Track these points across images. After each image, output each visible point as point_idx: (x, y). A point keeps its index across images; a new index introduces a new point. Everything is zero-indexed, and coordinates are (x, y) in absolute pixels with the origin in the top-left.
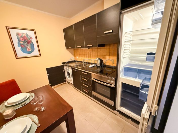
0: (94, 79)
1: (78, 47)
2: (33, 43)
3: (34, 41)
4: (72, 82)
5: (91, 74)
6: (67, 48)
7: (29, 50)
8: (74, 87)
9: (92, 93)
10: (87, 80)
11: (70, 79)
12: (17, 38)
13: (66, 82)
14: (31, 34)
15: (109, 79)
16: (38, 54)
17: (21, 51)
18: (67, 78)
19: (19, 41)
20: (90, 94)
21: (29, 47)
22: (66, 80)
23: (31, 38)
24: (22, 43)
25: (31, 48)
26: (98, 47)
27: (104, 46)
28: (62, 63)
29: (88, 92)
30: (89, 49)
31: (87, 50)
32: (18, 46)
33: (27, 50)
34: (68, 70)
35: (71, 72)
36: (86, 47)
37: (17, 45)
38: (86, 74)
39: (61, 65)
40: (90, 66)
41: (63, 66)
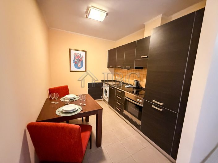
0: (127, 97)
1: (118, 67)
2: (83, 61)
3: (84, 59)
4: (107, 100)
5: (125, 92)
6: (109, 67)
7: (79, 66)
8: (109, 105)
9: (123, 112)
10: (120, 98)
11: (106, 96)
12: (74, 57)
13: (102, 100)
14: (83, 54)
15: (139, 98)
16: (85, 70)
17: (74, 66)
18: (104, 96)
19: (75, 59)
20: (121, 113)
21: (80, 64)
22: (102, 98)
23: (83, 57)
24: (76, 60)
25: (81, 65)
26: (135, 69)
27: (143, 69)
28: (102, 81)
29: (120, 110)
30: (129, 70)
31: (127, 71)
32: (73, 63)
33: (78, 66)
34: (106, 88)
35: (108, 89)
36: (125, 68)
37: (73, 61)
38: (121, 92)
39: (101, 82)
40: (127, 86)
41: (103, 83)
